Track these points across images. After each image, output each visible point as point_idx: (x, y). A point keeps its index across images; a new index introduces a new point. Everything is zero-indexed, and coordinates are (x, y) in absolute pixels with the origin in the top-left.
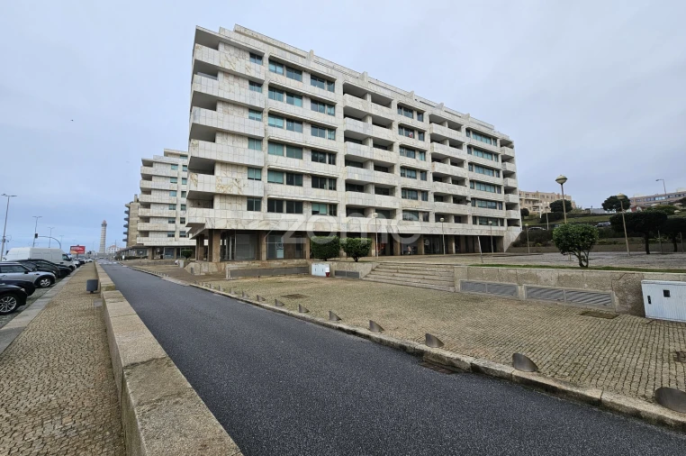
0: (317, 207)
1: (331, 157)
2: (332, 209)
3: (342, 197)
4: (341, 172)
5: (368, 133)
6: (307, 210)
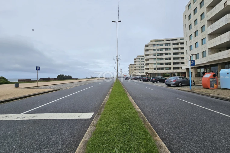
0: (167, 69)
1: (170, 59)
3: (172, 66)
4: (172, 61)
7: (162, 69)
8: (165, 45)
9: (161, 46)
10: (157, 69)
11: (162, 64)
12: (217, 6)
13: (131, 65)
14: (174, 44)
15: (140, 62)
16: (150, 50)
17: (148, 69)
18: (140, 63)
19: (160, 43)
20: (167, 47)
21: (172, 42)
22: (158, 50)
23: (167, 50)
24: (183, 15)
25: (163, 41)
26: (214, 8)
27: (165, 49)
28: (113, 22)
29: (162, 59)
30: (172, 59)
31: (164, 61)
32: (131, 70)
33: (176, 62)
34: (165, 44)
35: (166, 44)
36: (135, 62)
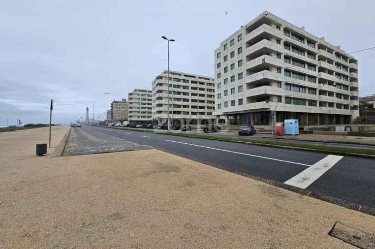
0: (184, 113)
1: (188, 100)
2: (188, 113)
3: (190, 110)
4: (190, 104)
5: (198, 93)
6: (182, 113)
7: (179, 113)
8: (183, 82)
9: (178, 81)
10: (173, 113)
11: (179, 106)
12: (257, 59)
13: (116, 102)
14: (192, 82)
15: (139, 99)
16: (164, 84)
17: (160, 112)
18: (139, 101)
19: (178, 77)
20: (185, 84)
21: (190, 79)
22: (175, 86)
23: (185, 89)
24: (215, 53)
25: (180, 75)
26: (253, 60)
27: (183, 86)
28: (163, 37)
29: (179, 99)
30: (190, 100)
31: (181, 103)
32: (117, 111)
33: (194, 105)
34: (183, 80)
35: (185, 81)
36: (131, 99)
